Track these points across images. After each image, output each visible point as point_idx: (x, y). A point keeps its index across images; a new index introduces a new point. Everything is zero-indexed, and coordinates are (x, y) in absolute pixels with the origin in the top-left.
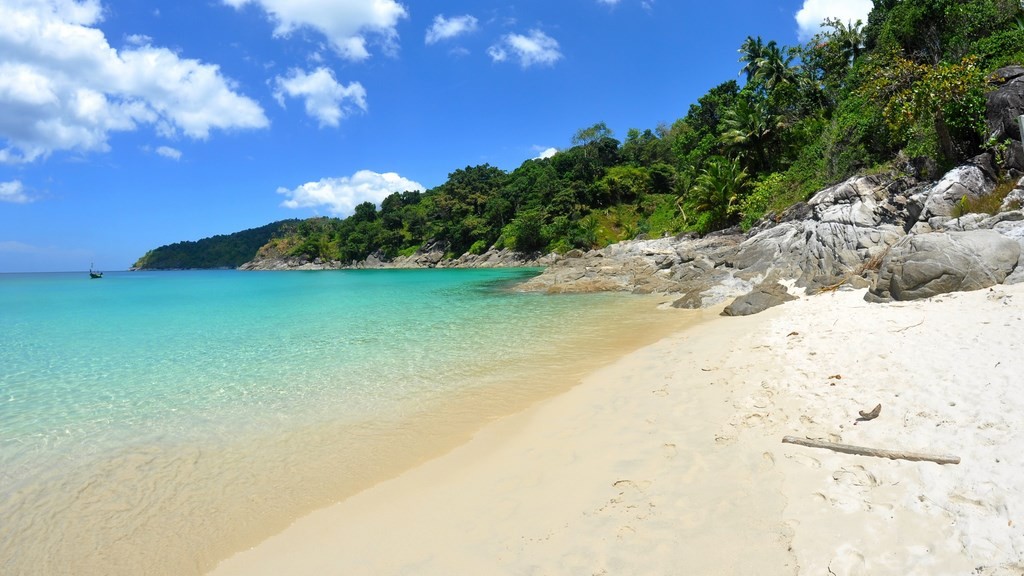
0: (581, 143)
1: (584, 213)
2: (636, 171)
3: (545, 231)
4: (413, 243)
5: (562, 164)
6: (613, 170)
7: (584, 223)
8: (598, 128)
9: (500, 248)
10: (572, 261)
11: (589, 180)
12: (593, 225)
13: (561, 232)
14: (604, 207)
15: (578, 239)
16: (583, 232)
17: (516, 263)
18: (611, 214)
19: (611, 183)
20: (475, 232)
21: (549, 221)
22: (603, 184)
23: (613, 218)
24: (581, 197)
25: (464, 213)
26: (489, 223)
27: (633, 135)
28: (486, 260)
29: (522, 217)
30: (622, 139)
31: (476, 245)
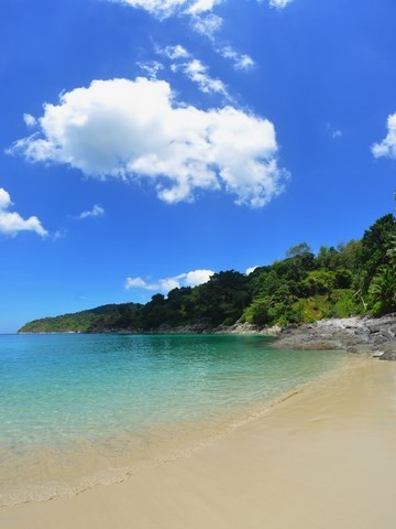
0: (292, 256)
1: (296, 301)
2: (326, 274)
3: (271, 312)
4: (187, 318)
5: (281, 270)
6: (311, 273)
7: (295, 307)
8: (302, 246)
9: (243, 322)
10: (293, 331)
11: (297, 280)
12: (301, 308)
13: (281, 313)
14: (307, 297)
15: (291, 317)
16: (295, 313)
17: (254, 332)
18: (311, 302)
19: (312, 281)
20: (227, 312)
21: (273, 306)
22: (306, 282)
23: (312, 304)
24: (293, 290)
25: (219, 301)
26: (235, 307)
27: (323, 250)
28: (234, 329)
29: (256, 303)
30: (316, 253)
31: (227, 320)
